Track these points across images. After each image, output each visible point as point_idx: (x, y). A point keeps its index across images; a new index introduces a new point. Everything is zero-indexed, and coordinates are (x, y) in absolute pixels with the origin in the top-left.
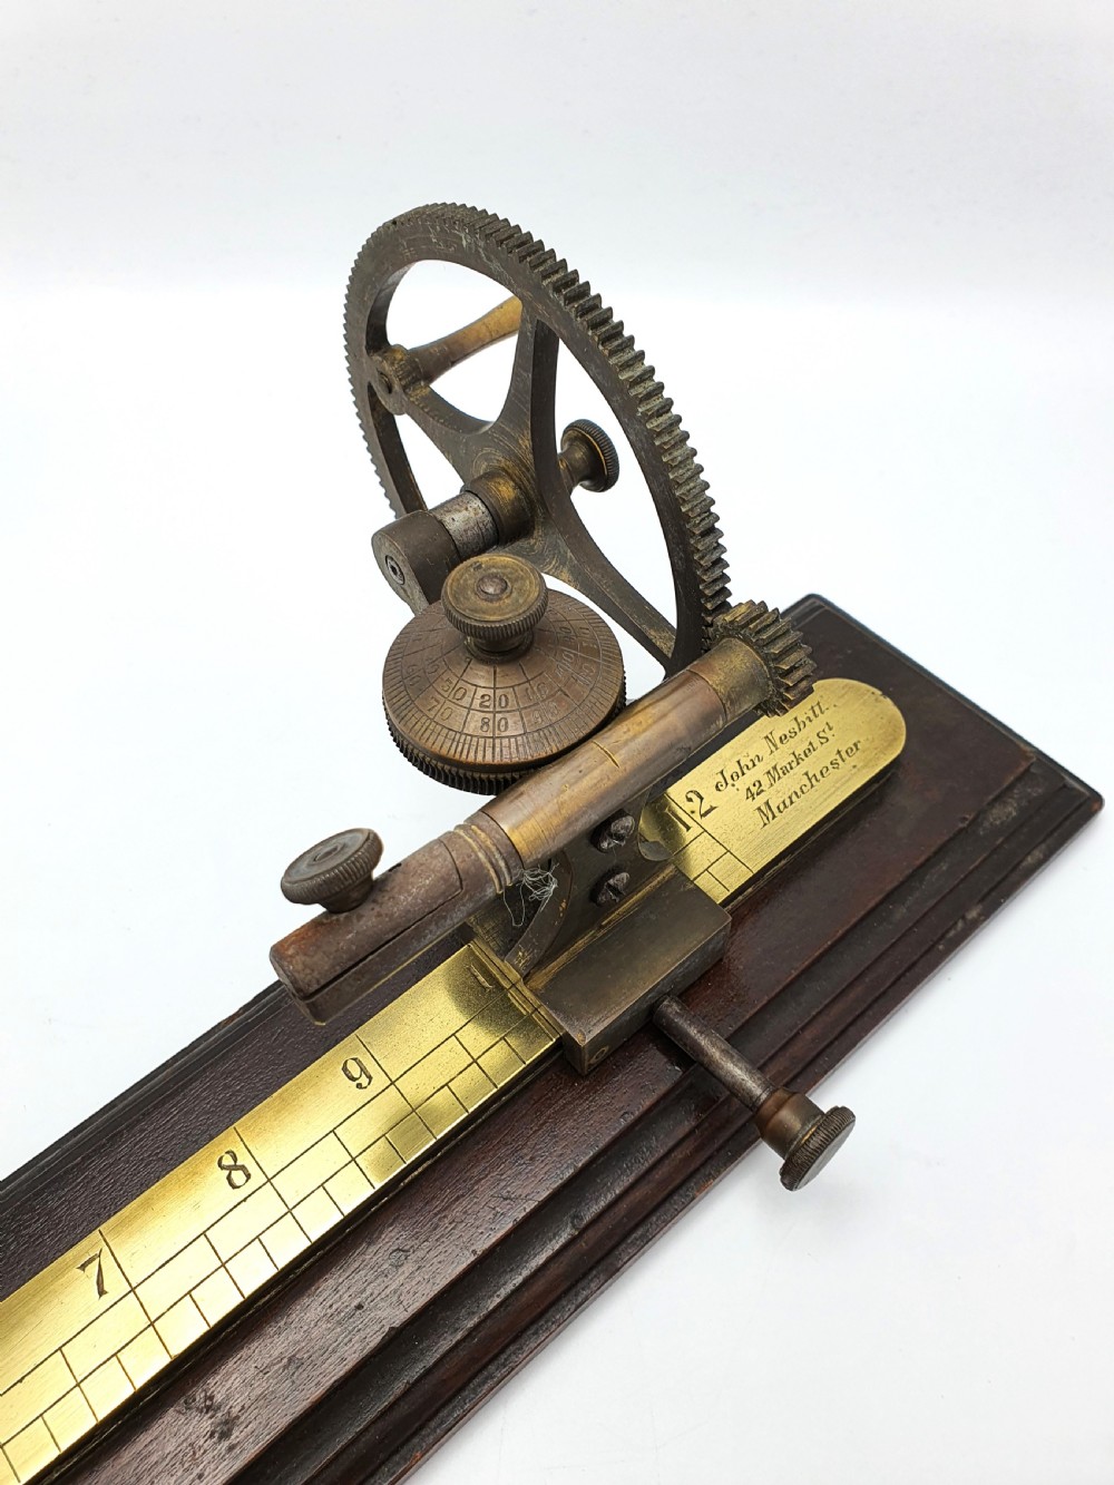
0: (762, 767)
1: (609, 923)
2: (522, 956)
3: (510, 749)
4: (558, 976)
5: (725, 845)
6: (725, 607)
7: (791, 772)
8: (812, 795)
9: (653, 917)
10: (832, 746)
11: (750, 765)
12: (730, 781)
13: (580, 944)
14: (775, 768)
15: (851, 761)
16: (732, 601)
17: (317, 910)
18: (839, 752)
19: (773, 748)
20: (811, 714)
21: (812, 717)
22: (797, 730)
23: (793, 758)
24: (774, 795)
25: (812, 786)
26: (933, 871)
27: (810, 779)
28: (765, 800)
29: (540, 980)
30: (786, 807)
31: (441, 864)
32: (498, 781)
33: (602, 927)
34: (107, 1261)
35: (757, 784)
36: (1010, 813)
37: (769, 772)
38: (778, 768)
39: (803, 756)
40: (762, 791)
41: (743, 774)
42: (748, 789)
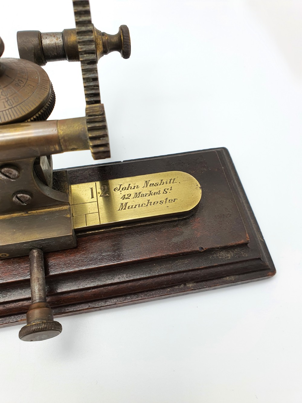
0: (136, 190)
1: (31, 213)
5: (100, 209)
7: (144, 197)
8: (144, 209)
9: (46, 219)
10: (165, 196)
11: (133, 187)
12: (121, 190)
13: (15, 215)
14: (140, 193)
15: (168, 204)
18: (167, 199)
19: (145, 186)
20: (168, 181)
21: (168, 182)
22: (159, 184)
23: (149, 193)
24: (131, 202)
25: (147, 205)
26: (180, 261)
27: (148, 203)
28: (126, 202)
30: (132, 208)
33: (27, 213)
35: (129, 195)
36: (228, 257)
37: (136, 193)
38: (141, 193)
39: (153, 194)
40: (129, 198)
41: (128, 189)
42: (125, 195)
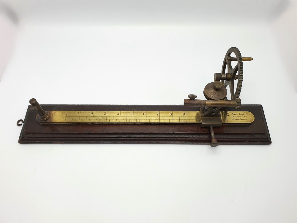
2: (202, 114)
3: (211, 97)
4: (205, 118)
5: (227, 119)
6: (238, 97)
11: (236, 114)
12: (233, 114)
15: (245, 120)
16: (239, 97)
17: (189, 99)
19: (239, 114)
22: (243, 114)
23: (240, 116)
24: (235, 118)
25: (240, 120)
29: (202, 117)
30: (236, 120)
31: (200, 101)
32: (208, 99)
33: (210, 117)
34: (159, 114)
35: (235, 116)
36: (259, 136)
38: (238, 116)
